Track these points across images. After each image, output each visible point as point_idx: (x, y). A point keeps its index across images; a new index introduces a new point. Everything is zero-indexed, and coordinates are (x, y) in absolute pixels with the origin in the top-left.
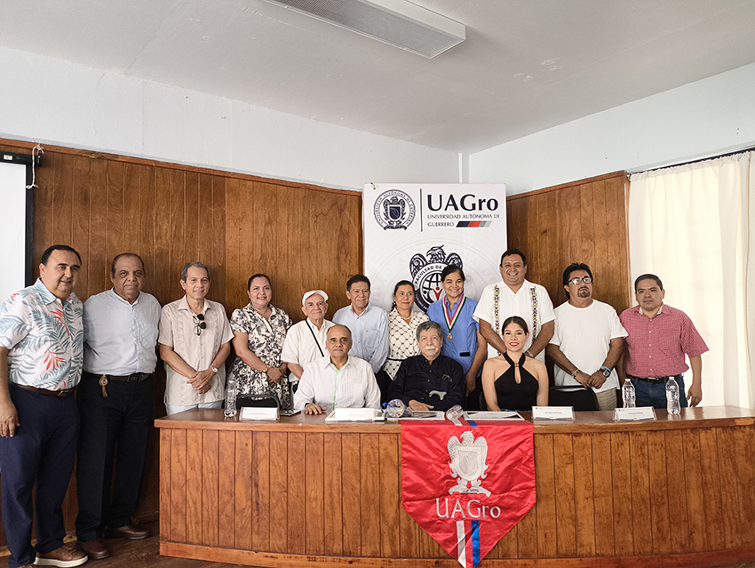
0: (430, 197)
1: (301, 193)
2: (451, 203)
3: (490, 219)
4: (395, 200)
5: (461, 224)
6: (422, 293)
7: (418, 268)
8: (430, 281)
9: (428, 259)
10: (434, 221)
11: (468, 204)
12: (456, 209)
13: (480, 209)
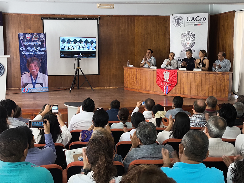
0: (187, 17)
1: (155, 18)
2: (193, 19)
3: (203, 23)
4: (178, 19)
5: (195, 25)
6: (184, 43)
7: (183, 37)
8: (186, 40)
9: (186, 34)
10: (188, 24)
11: (197, 19)
12: (194, 20)
13: (201, 20)
